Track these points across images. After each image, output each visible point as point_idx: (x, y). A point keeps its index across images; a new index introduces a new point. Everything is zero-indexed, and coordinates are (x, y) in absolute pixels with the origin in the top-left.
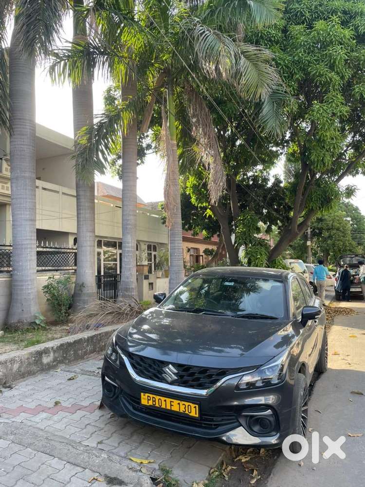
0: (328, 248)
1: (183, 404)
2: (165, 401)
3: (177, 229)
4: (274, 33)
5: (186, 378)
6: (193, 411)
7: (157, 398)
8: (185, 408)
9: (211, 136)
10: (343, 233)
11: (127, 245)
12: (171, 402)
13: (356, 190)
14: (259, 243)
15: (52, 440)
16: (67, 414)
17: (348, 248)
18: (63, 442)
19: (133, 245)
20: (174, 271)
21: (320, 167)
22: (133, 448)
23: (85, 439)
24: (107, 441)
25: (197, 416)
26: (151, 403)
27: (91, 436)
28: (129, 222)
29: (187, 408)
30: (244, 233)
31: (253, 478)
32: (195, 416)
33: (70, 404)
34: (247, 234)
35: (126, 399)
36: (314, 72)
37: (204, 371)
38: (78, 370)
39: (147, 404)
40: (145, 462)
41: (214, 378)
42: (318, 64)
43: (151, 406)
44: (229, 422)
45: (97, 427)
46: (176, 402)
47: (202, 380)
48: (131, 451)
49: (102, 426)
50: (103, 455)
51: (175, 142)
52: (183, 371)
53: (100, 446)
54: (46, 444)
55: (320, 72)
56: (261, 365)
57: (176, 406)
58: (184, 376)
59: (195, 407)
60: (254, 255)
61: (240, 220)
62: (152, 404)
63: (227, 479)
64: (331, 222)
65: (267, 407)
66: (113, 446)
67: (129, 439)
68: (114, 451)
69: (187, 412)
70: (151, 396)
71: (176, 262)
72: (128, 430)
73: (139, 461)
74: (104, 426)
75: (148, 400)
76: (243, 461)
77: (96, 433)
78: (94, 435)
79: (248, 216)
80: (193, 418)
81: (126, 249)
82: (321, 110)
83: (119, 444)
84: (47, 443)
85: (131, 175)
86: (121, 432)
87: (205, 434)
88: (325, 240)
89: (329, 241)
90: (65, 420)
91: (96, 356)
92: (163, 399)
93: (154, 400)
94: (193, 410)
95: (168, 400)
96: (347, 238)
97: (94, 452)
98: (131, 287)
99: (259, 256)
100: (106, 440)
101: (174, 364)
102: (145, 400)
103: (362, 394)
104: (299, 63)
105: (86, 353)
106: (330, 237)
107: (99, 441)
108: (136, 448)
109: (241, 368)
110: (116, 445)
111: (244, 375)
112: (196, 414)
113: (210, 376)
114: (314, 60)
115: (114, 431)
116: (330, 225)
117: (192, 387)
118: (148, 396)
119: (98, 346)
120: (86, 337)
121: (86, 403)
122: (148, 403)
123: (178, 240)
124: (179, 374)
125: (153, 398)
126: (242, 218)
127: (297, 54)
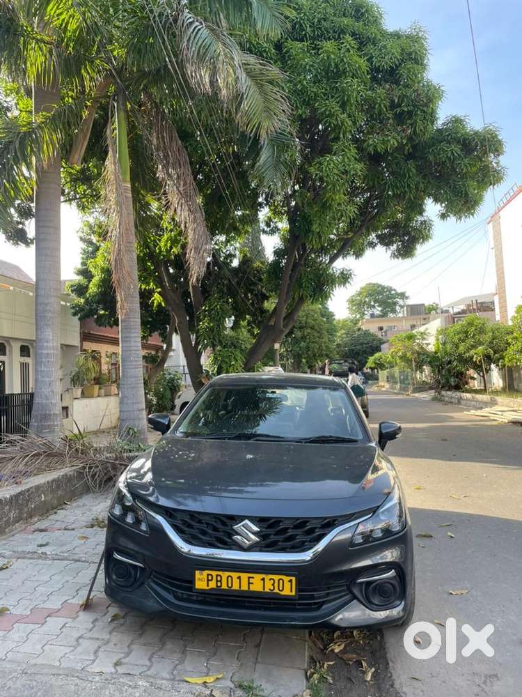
0: (301, 353)
1: (270, 579)
2: (239, 578)
3: (132, 320)
4: (266, 47)
5: (273, 538)
6: (287, 587)
7: (225, 575)
8: (273, 585)
9: (188, 182)
10: (319, 332)
11: (45, 344)
12: (249, 578)
13: (353, 276)
14: (232, 344)
15: (35, 673)
16: (32, 626)
17: (325, 353)
18: (60, 675)
19: (55, 344)
20: (129, 385)
21: (316, 241)
22: (177, 662)
23: (88, 663)
24: (127, 659)
25: (293, 593)
26: (213, 585)
27: (97, 657)
28: (48, 308)
29: (276, 585)
30: (212, 330)
31: (364, 673)
32: (291, 594)
33: (25, 609)
34: (215, 330)
35: (158, 585)
36: (323, 109)
37: (301, 523)
38: (8, 553)
39: (208, 588)
40: (210, 680)
41: (318, 532)
42: (327, 99)
43: (212, 589)
44: (339, 595)
45: (98, 639)
46: (257, 578)
47: (300, 539)
48: (175, 667)
49: (107, 637)
50: (140, 683)
51: (129, 186)
52: (267, 528)
53: (121, 670)
54: (28, 682)
55: (330, 111)
56: (379, 507)
57: (258, 584)
58: (270, 535)
59: (291, 581)
60: (227, 360)
61: (205, 311)
62: (215, 587)
63: (331, 682)
64: (305, 318)
65: (389, 566)
66: (143, 666)
67: (161, 649)
68: (149, 673)
69: (276, 590)
70: (214, 573)
71: (133, 370)
72: (152, 636)
73: (200, 681)
74: (108, 637)
75: (208, 580)
76: (336, 651)
77: (102, 649)
78: (100, 654)
79: (216, 306)
80: (287, 598)
81: (45, 352)
82: (332, 165)
83: (150, 659)
84: (31, 680)
85: (51, 230)
86: (142, 640)
87: (305, 619)
88: (296, 341)
89: (303, 343)
90: (34, 637)
91: (24, 526)
92: (235, 575)
93: (219, 579)
94: (287, 585)
95: (244, 576)
96: (324, 340)
97: (121, 680)
98: (52, 412)
99: (233, 363)
100: (124, 658)
101: (252, 519)
102: (202, 581)
103: (431, 537)
104: (303, 94)
105: (8, 524)
106: (304, 338)
107: (115, 661)
108: (182, 661)
109: (354, 514)
110: (148, 663)
111: (359, 523)
112: (291, 591)
113: (311, 531)
114: (322, 92)
115: (130, 641)
116: (303, 322)
117: (283, 550)
118: (208, 575)
119: (26, 510)
120: (8, 496)
121: (55, 603)
122: (208, 586)
123: (135, 337)
124: (262, 534)
125: (217, 576)
126: (207, 308)
127: (300, 82)
